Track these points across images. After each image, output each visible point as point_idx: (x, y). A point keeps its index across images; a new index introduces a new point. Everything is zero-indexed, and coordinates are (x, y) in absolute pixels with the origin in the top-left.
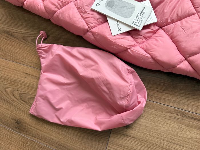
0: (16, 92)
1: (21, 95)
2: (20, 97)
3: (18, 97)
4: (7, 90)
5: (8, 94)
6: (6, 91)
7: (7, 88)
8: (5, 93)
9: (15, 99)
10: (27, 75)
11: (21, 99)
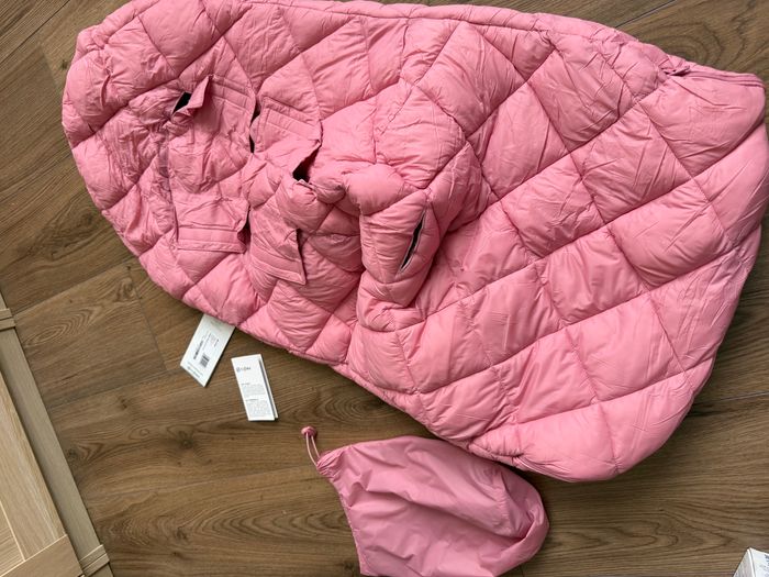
0: (312, 518)
1: (321, 519)
2: (324, 523)
3: (320, 526)
4: (295, 522)
5: (301, 529)
6: (295, 526)
7: (292, 519)
8: (295, 529)
9: (319, 532)
10: (309, 483)
11: (328, 526)
